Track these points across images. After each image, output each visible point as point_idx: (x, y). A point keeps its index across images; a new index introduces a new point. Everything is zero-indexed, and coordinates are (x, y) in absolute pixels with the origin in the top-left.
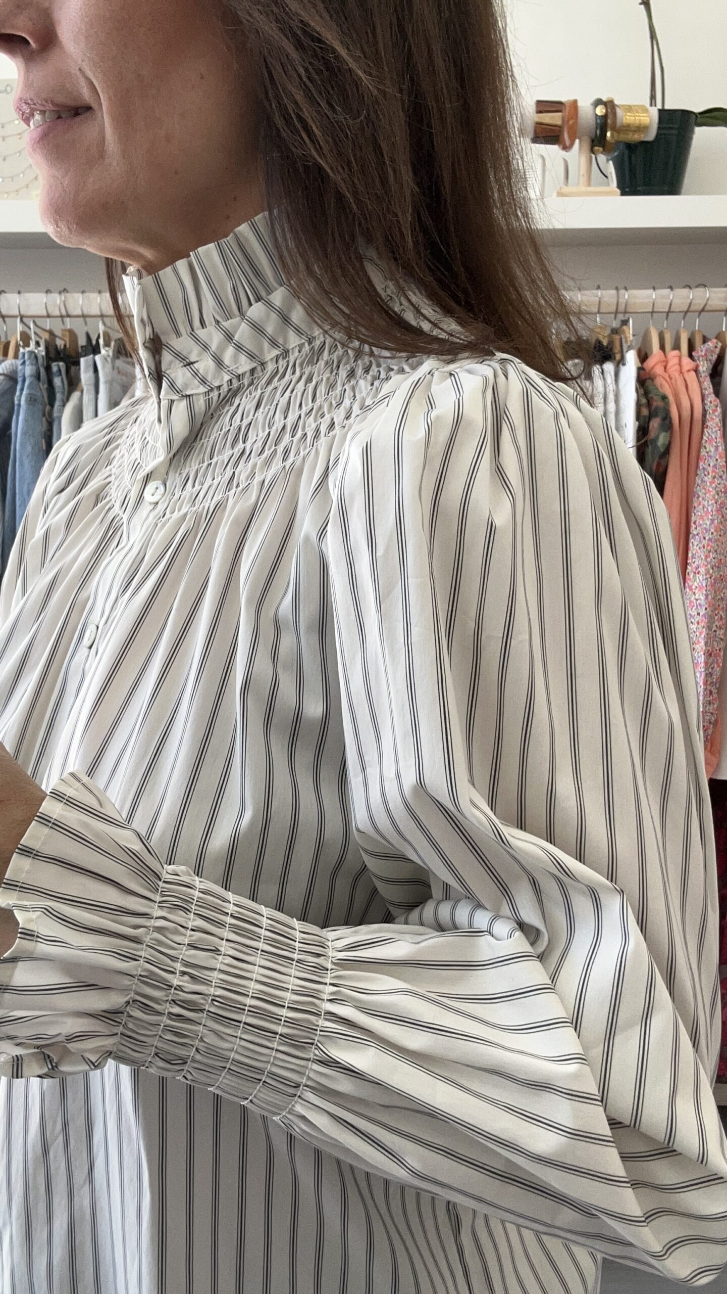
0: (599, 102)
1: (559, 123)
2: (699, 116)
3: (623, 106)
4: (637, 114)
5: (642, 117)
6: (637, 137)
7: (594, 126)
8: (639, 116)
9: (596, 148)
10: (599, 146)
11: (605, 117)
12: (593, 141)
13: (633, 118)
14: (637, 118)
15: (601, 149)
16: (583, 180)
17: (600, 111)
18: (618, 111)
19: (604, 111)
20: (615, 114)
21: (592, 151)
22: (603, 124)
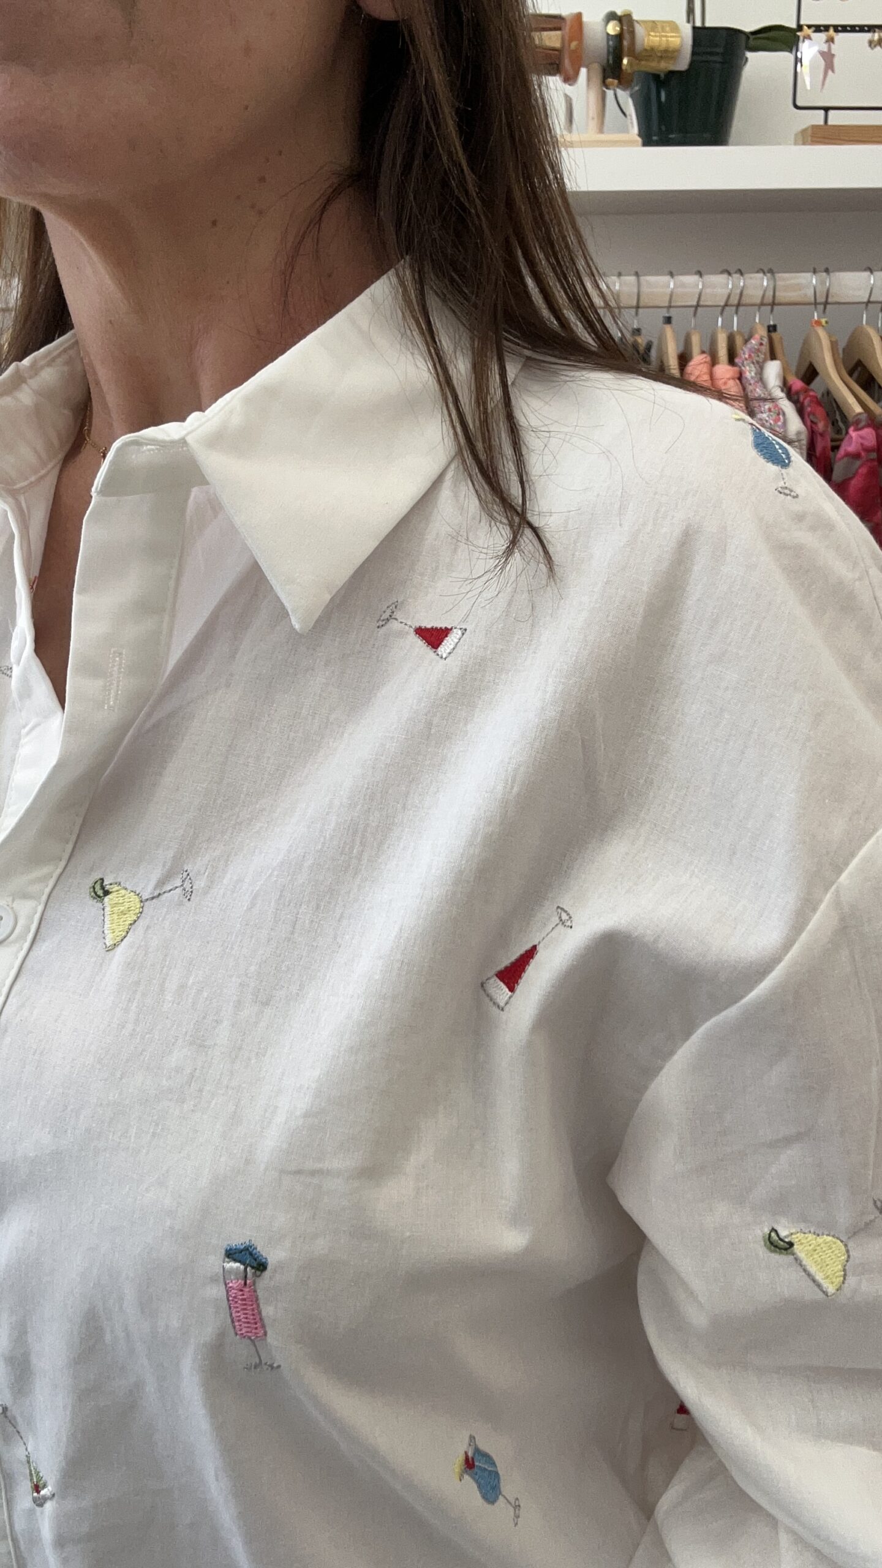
0: (612, 16)
1: (558, 45)
2: (752, 37)
3: (645, 22)
4: (663, 34)
5: (671, 37)
6: (664, 66)
7: (605, 51)
8: (666, 36)
9: (610, 80)
10: (613, 78)
11: (619, 37)
12: (604, 70)
13: (658, 39)
14: (664, 39)
15: (616, 81)
16: (593, 125)
17: (613, 29)
18: (639, 30)
19: (618, 29)
20: (632, 33)
21: (604, 84)
22: (618, 46)
